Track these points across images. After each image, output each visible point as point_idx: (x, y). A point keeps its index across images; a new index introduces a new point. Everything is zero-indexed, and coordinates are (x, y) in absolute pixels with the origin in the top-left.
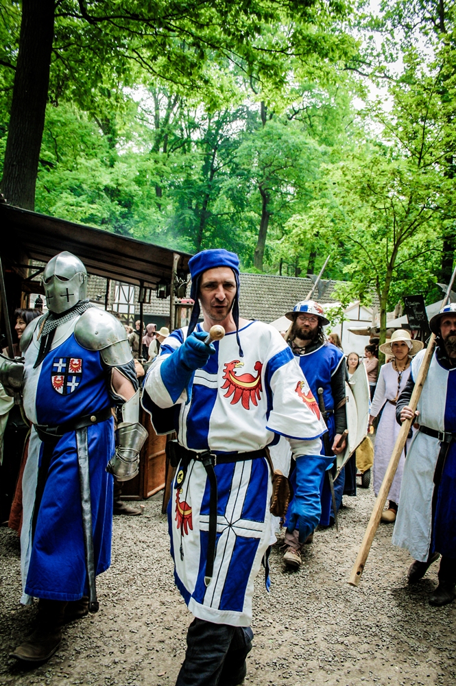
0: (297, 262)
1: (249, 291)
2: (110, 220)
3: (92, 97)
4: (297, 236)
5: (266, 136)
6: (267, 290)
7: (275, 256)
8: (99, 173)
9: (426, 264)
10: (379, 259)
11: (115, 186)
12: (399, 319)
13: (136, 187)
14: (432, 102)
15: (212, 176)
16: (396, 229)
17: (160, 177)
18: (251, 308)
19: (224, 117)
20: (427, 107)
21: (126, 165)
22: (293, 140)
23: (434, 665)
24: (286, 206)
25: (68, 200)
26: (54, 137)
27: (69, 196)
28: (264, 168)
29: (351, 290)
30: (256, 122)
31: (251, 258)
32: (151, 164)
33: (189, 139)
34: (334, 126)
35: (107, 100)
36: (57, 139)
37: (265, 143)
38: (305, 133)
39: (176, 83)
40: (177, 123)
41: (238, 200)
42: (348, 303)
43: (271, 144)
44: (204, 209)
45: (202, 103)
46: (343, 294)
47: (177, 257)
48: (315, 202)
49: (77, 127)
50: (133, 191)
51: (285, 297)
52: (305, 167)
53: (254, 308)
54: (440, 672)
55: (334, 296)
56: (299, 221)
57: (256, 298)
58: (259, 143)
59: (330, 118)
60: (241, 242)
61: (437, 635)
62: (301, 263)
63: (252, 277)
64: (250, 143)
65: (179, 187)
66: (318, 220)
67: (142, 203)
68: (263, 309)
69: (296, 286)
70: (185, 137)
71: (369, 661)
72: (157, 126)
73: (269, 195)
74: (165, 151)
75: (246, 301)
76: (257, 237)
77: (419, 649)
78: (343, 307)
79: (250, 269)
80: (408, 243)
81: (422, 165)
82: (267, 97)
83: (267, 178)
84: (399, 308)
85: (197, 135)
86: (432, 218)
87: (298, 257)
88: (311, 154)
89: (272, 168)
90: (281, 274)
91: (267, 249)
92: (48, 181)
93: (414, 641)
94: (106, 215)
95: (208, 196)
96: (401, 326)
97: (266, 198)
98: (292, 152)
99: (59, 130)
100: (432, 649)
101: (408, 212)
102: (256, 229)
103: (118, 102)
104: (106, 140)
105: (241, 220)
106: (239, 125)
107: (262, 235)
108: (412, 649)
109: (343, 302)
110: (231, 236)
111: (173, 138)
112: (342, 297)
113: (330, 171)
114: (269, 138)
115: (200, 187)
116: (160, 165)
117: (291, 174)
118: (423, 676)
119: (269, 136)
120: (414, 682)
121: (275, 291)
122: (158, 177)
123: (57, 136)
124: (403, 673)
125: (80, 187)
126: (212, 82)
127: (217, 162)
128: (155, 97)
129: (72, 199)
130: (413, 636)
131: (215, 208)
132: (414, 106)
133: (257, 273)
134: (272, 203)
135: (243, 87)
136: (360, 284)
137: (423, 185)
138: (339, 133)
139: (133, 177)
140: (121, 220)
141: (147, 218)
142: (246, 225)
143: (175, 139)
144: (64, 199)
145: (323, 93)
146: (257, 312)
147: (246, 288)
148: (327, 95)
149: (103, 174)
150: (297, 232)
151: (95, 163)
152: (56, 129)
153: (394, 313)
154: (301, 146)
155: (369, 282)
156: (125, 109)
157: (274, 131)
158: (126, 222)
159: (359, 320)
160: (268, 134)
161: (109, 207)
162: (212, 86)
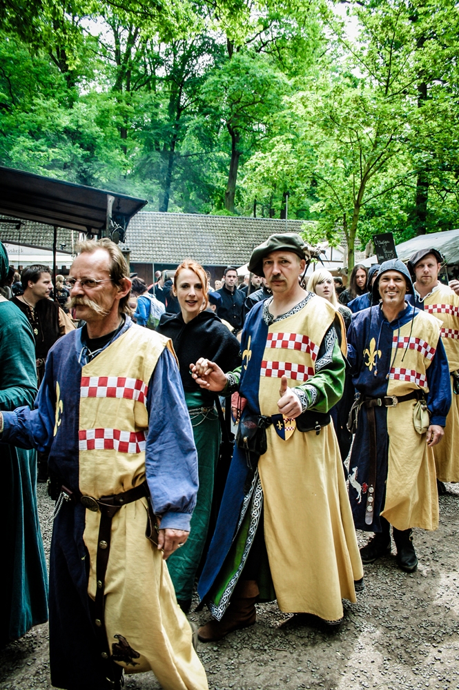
0: (271, 203)
1: (220, 234)
2: (72, 164)
3: (33, 26)
4: (260, 175)
5: (233, 70)
6: (238, 232)
7: (247, 197)
8: (58, 115)
9: (401, 202)
10: (346, 197)
11: (75, 128)
12: (370, 258)
13: (98, 129)
14: (399, 23)
15: (178, 116)
16: (363, 164)
17: (124, 117)
18: (222, 252)
19: (190, 52)
20: (393, 29)
21: (85, 105)
22: (260, 74)
23: (381, 647)
24: (256, 145)
25: (25, 144)
26: (7, 76)
27: (27, 140)
28: (232, 104)
29: (318, 230)
30: (223, 56)
31: (222, 200)
32: (113, 103)
33: (153, 76)
34: (305, 58)
35: (53, 32)
36: (11, 78)
37: (232, 78)
38: (274, 66)
39: (128, 11)
40: (139, 58)
41: (207, 140)
42: (316, 243)
43: (238, 78)
44: (172, 150)
45: (158, 33)
46: (310, 235)
47: (111, 199)
48: (278, 138)
49: (31, 65)
50: (95, 133)
51: (257, 240)
52: (274, 102)
53: (225, 252)
54: (387, 656)
56: (263, 158)
57: (227, 241)
58: (225, 78)
59: (300, 49)
60: (212, 184)
61: (387, 611)
62: (274, 204)
63: (223, 219)
64: (216, 78)
65: (145, 128)
66: (281, 157)
67: (106, 146)
68: (234, 252)
69: (268, 228)
70: (149, 73)
71: (309, 648)
72: (118, 62)
73: (238, 134)
74: (128, 89)
75: (217, 244)
76: (227, 178)
77: (366, 630)
79: (221, 211)
80: (376, 178)
81: (390, 94)
82: (226, 25)
83: (235, 115)
84: (370, 247)
85: (161, 72)
86: (401, 152)
87: (271, 198)
88: (280, 89)
89: (240, 105)
90: (255, 216)
91: (239, 190)
92: (3, 125)
93: (361, 620)
94: (67, 159)
95: (175, 136)
97: (235, 136)
98: (261, 87)
99: (12, 69)
100: (380, 628)
101: (375, 146)
102: (226, 170)
103: (65, 33)
104: (63, 79)
105: (211, 161)
106: (206, 59)
107: (233, 176)
108: (358, 629)
109: (311, 243)
110: (200, 177)
111: (135, 75)
112: (309, 237)
113: (293, 104)
114: (235, 72)
115: (166, 127)
116: (123, 104)
117: (260, 110)
118: (367, 662)
119: (236, 70)
120: (356, 671)
121: (247, 233)
122: (121, 117)
123: (10, 75)
124: (346, 659)
125: (39, 129)
126: (166, 8)
127: (184, 100)
128: (114, 31)
129: (30, 143)
130: (361, 614)
131: (182, 149)
132: (379, 28)
133: (228, 215)
134: (242, 142)
135: (208, 17)
136: (327, 223)
137: (388, 114)
138: (309, 66)
139: (93, 117)
140: (84, 164)
141: (111, 160)
142: (216, 165)
143: (138, 76)
144: (22, 143)
145: (291, 22)
146: (229, 255)
147: (216, 232)
148: (296, 25)
149: (62, 115)
150: (260, 170)
151: (53, 104)
152: (8, 67)
153: (365, 253)
154: (269, 80)
155: (337, 221)
156: (75, 41)
157: (241, 65)
158: (89, 167)
159: (331, 261)
160: (235, 67)
161: (70, 151)
162: (166, 13)
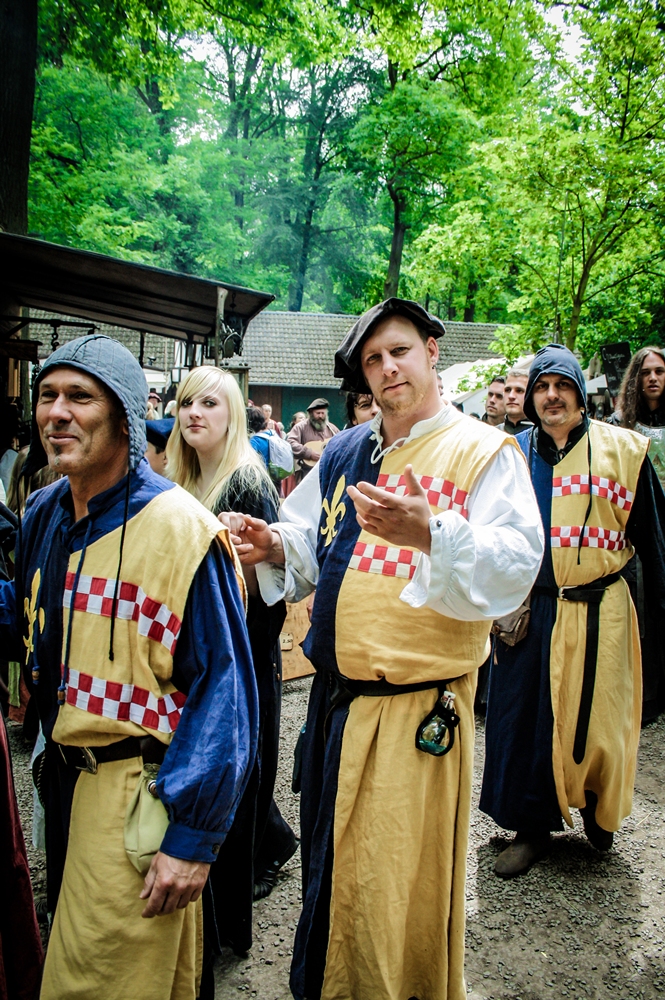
0: (451, 299)
2: (166, 244)
3: (115, 50)
4: (436, 258)
5: (397, 107)
7: (416, 290)
8: (146, 173)
9: (642, 297)
10: (562, 289)
11: (170, 191)
12: (596, 379)
13: (203, 192)
14: (641, 33)
15: (318, 174)
16: (586, 242)
17: (240, 176)
19: (335, 82)
20: (633, 43)
21: (185, 159)
22: (437, 111)
23: (606, 948)
24: (431, 214)
25: (100, 215)
26: (76, 120)
27: (103, 209)
28: (395, 156)
29: (520, 338)
30: (383, 88)
31: (379, 294)
32: (224, 156)
33: (282, 117)
34: (501, 87)
35: (141, 56)
36: (81, 122)
37: (395, 118)
38: (457, 99)
39: (247, 25)
40: (262, 92)
41: (358, 208)
42: (517, 357)
43: (403, 118)
44: (308, 223)
45: (289, 55)
46: (508, 345)
47: (223, 293)
48: (462, 204)
49: (110, 104)
50: (198, 199)
52: (456, 152)
54: (616, 961)
55: (495, 348)
56: (440, 234)
58: (385, 119)
59: (494, 75)
60: (365, 271)
61: (616, 895)
62: (456, 300)
64: (372, 119)
65: (270, 191)
66: (466, 231)
67: (214, 217)
70: (276, 113)
71: (501, 944)
72: (233, 97)
73: (404, 199)
74: (246, 136)
76: (388, 262)
77: (585, 921)
78: (509, 364)
80: (605, 262)
81: (627, 138)
82: (386, 40)
83: (400, 172)
84: (596, 364)
85: (293, 111)
86: (643, 224)
87: (451, 291)
88: (464, 133)
89: (407, 157)
91: (404, 281)
92: (70, 189)
93: (578, 906)
94: (159, 236)
95: (312, 203)
96: (596, 391)
97: (398, 202)
98: (437, 130)
99: (83, 109)
100: (606, 921)
101: (604, 215)
102: (386, 251)
103: (158, 58)
104: (154, 122)
105: (365, 238)
106: (359, 91)
107: (395, 259)
108: (573, 920)
109: (509, 357)
110: (348, 262)
111: (256, 116)
112: (506, 348)
113: (484, 154)
114: (400, 110)
115: (300, 189)
116: (239, 157)
117: (436, 165)
118: (586, 968)
119: (401, 107)
120: (569, 980)
122: (236, 176)
123: (81, 119)
124: (555, 964)
125: (119, 195)
126: (301, 20)
127: (326, 150)
128: (227, 52)
129: (107, 213)
130: (577, 898)
131: (323, 220)
132: (612, 42)
134: (410, 210)
135: (361, 31)
136: (532, 329)
137: (624, 169)
138: (507, 99)
139: (196, 176)
140: (183, 243)
141: (221, 238)
142: (371, 244)
143: (260, 117)
144: (95, 213)
145: (482, 36)
148: (489, 40)
149: (152, 174)
150: (436, 251)
151: (140, 157)
152: (78, 107)
153: (587, 371)
154: (449, 120)
155: (547, 325)
156: (172, 69)
157: (409, 99)
158: (190, 247)
160: (400, 103)
161: (163, 224)
162: (302, 27)
